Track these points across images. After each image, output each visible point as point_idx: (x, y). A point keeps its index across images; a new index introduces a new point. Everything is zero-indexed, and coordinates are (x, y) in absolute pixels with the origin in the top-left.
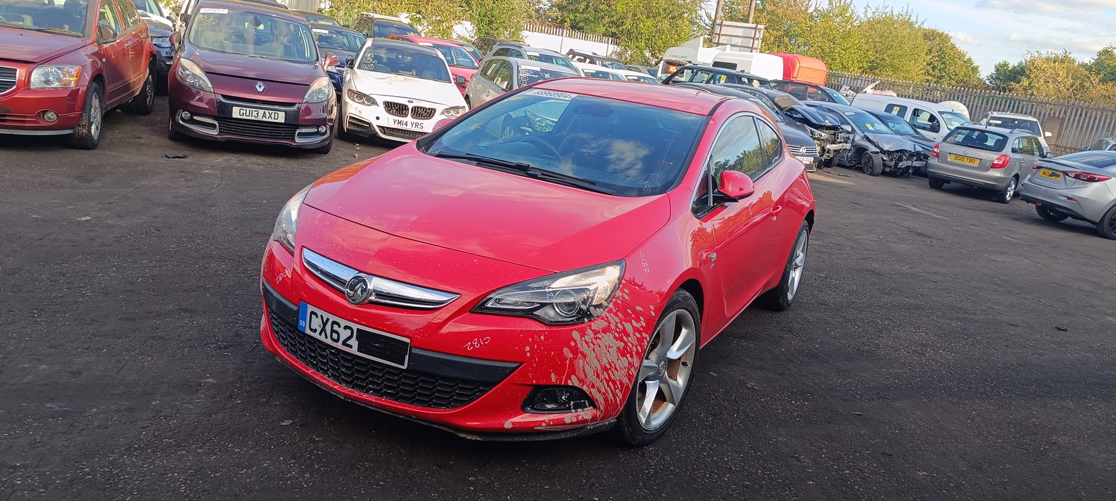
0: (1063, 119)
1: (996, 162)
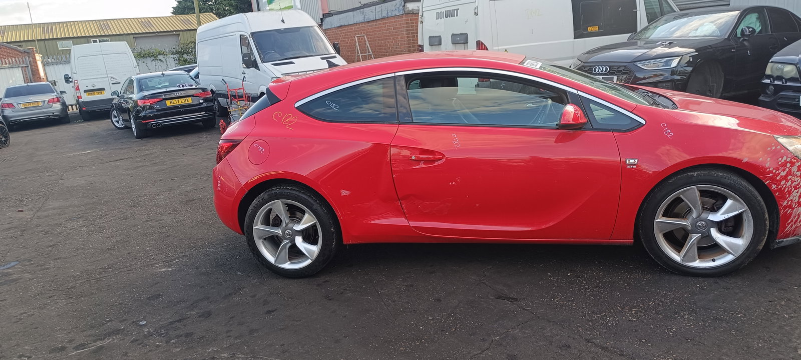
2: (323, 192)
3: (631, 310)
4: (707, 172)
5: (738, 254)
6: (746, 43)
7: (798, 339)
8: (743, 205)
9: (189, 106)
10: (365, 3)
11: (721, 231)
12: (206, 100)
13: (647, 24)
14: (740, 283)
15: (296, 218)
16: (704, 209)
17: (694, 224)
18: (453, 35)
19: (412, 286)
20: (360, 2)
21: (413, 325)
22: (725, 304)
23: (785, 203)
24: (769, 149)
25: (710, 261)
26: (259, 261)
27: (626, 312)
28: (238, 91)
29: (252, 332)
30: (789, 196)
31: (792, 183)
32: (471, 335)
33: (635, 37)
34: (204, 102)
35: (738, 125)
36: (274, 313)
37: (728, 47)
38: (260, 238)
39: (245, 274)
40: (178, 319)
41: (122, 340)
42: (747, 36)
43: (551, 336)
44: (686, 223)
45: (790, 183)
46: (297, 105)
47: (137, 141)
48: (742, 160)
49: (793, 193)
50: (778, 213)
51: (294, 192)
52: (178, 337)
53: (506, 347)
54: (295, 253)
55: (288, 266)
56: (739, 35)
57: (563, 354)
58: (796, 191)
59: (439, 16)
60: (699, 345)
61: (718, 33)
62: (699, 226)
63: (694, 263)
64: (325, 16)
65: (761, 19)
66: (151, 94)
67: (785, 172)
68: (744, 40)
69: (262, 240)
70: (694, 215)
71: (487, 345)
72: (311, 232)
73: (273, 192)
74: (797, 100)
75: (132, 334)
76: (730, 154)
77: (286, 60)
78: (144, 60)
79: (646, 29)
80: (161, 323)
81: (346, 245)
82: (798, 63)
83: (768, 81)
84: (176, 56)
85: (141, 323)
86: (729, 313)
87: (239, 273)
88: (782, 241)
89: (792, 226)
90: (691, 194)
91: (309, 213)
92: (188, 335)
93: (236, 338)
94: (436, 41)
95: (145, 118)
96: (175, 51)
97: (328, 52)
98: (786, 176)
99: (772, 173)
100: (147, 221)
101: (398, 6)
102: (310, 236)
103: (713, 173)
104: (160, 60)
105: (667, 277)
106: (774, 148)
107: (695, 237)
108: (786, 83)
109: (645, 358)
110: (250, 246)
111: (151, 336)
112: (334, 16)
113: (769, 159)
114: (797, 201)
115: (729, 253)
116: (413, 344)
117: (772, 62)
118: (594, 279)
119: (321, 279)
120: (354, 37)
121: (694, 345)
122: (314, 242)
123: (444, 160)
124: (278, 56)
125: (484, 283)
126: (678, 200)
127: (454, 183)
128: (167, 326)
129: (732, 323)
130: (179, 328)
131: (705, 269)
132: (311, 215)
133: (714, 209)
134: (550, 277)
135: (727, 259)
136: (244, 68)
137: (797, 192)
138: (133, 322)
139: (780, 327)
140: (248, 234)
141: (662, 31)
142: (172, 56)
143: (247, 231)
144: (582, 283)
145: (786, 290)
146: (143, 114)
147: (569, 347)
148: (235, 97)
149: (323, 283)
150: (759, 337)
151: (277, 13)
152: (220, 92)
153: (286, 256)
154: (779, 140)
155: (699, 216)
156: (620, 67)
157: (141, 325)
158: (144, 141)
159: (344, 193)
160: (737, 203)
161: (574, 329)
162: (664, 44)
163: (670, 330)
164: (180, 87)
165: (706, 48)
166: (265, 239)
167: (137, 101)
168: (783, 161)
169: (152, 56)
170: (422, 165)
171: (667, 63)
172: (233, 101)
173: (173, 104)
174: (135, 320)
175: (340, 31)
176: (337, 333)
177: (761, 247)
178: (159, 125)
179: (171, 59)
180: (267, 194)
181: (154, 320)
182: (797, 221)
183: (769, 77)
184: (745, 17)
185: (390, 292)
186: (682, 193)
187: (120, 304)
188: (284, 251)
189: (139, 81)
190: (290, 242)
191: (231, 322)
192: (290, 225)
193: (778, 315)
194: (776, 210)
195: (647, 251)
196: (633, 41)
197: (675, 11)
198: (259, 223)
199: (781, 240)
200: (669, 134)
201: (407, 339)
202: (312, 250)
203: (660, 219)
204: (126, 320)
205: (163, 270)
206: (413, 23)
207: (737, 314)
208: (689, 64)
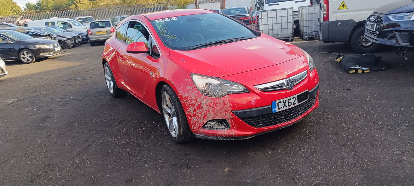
0: (95, 15)
1: (111, 30)
23: (188, 112)
24: (185, 80)
31: (190, 102)
48: (171, 83)
49: (191, 108)
67: (188, 95)
76: (170, 78)
88: (196, 135)
89: (194, 127)
113: (182, 85)
114: (193, 113)
168: (188, 88)
200: (162, 63)
203: (164, 106)
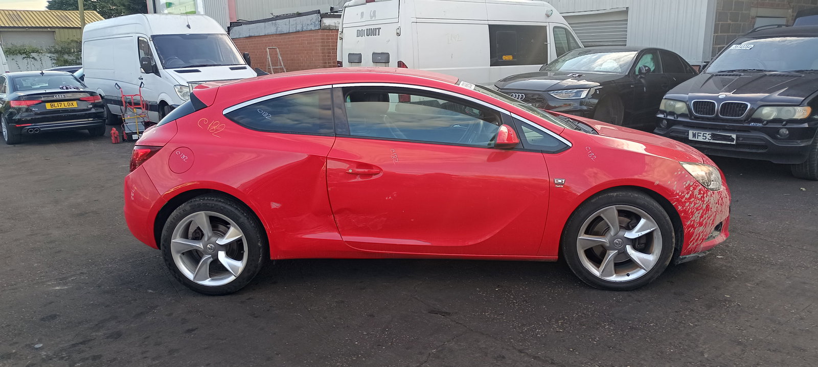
2: (252, 203)
3: (557, 322)
4: (624, 193)
5: (649, 270)
6: (643, 81)
7: (703, 345)
8: (654, 224)
9: (74, 110)
10: (278, 15)
11: (635, 248)
12: (95, 106)
13: (557, 58)
14: (649, 296)
15: (219, 231)
16: (621, 227)
17: (612, 242)
18: (374, 54)
19: (343, 302)
20: (272, 14)
21: (347, 340)
22: (638, 315)
23: (689, 222)
24: (676, 173)
25: (625, 275)
26: (176, 277)
27: (553, 324)
28: (134, 98)
29: (171, 352)
30: (692, 217)
31: (694, 205)
32: (407, 349)
33: (547, 69)
34: (94, 107)
35: (646, 150)
36: (195, 332)
37: (628, 83)
38: (178, 252)
39: (157, 291)
40: (81, 341)
41: (16, 364)
42: (643, 73)
43: (485, 348)
44: (604, 240)
45: (692, 205)
46: (225, 112)
47: (8, 147)
48: (654, 183)
49: (696, 214)
50: (682, 231)
51: (220, 204)
52: (84, 360)
53: (444, 359)
54: (217, 269)
55: (208, 282)
56: (637, 73)
57: (498, 364)
58: (697, 212)
59: (360, 34)
60: (620, 352)
61: (620, 70)
62: (617, 243)
63: (611, 277)
64: (233, 24)
65: (654, 59)
66: (28, 95)
67: (689, 195)
68: (641, 77)
69: (180, 255)
70: (612, 233)
71: (424, 358)
72: (235, 247)
73: (196, 203)
74: (686, 134)
75: (26, 358)
76: (645, 176)
77: (192, 68)
78: (14, 57)
79: (556, 61)
80: (61, 346)
81: (273, 261)
82: (687, 101)
83: (661, 116)
84: (54, 55)
85: (37, 346)
86: (643, 323)
87: (150, 291)
88: (685, 258)
89: (693, 244)
90: (610, 213)
91: (235, 227)
92: (95, 358)
93: (154, 359)
94: (356, 58)
95: (19, 121)
96: (53, 50)
97: (239, 62)
98: (690, 198)
99: (679, 195)
100: (32, 235)
101: (314, 21)
102: (234, 251)
103: (630, 194)
104: (33, 58)
105: (587, 291)
106: (679, 173)
107: (612, 254)
108: (677, 118)
109: (575, 366)
110: (166, 260)
111: (50, 359)
112: (243, 26)
113: (676, 182)
114: (698, 221)
115: (642, 268)
116: (350, 360)
117: (665, 99)
118: (521, 294)
119: (244, 297)
120: (265, 49)
121: (616, 352)
122: (238, 257)
123: (381, 174)
124: (181, 62)
125: (416, 298)
126: (599, 219)
127: (390, 198)
128: (69, 348)
129: (646, 332)
130: (83, 351)
131: (621, 283)
132: (237, 229)
133: (630, 228)
134: (479, 292)
135: (640, 273)
136: (143, 73)
137: (699, 213)
138: (26, 345)
139: (688, 335)
140: (165, 248)
141: (570, 64)
142: (49, 55)
143: (163, 245)
144: (510, 297)
145: (689, 302)
146: (17, 117)
147: (504, 357)
148: (130, 103)
149: (247, 301)
150: (671, 343)
151: (182, 17)
152: (109, 98)
153: (206, 272)
154: (684, 165)
155: (616, 234)
156: (534, 95)
157: (37, 349)
158: (17, 147)
159: (275, 205)
160: (649, 223)
161: (506, 340)
162: (574, 76)
163: (593, 339)
164: (63, 89)
165: (610, 82)
166: (183, 254)
167: (9, 102)
168: (687, 185)
169: (24, 53)
170: (358, 179)
171: (578, 94)
172: (128, 108)
173: (54, 108)
174: (28, 343)
175: (249, 42)
176: (267, 350)
177: (667, 263)
178: (36, 131)
179: (46, 59)
180: (190, 204)
181: (53, 342)
182: (697, 239)
183: (663, 112)
184: (642, 57)
185: (320, 309)
186: (602, 212)
187: (8, 326)
188: (205, 266)
189: (13, 80)
190: (212, 257)
191: (146, 343)
192: (213, 239)
193: (684, 324)
194: (680, 229)
195: (569, 267)
196: (545, 72)
197: (580, 47)
198: (178, 236)
199: (684, 256)
200: (592, 156)
201: (343, 355)
202: (236, 266)
203: (582, 236)
204: (17, 343)
205: (57, 288)
206: (329, 39)
207: (650, 323)
208: (594, 96)
